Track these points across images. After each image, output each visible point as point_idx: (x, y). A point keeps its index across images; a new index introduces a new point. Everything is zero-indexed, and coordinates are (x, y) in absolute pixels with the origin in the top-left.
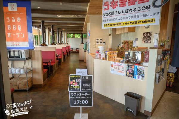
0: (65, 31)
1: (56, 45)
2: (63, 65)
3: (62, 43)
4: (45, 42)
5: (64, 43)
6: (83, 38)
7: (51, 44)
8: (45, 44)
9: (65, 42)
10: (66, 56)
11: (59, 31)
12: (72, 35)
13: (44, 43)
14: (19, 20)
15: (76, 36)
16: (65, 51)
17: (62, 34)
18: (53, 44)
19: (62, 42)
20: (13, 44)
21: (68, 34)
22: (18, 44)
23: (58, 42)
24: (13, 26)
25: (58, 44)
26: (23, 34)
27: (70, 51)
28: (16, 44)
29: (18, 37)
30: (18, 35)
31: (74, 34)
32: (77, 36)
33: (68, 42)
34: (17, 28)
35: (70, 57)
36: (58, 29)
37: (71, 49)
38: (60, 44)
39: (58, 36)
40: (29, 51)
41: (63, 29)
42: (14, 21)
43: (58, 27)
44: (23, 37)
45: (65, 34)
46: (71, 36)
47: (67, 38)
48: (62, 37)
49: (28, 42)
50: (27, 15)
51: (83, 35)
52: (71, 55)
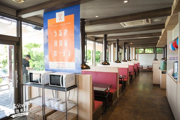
0: (133, 46)
1: (121, 62)
2: (128, 91)
3: (129, 60)
4: (107, 59)
5: (132, 59)
6: (156, 53)
7: (115, 62)
8: (107, 62)
9: (134, 58)
10: (134, 77)
11: (126, 46)
12: (142, 49)
13: (105, 60)
14: (66, 32)
15: (147, 51)
16: (133, 70)
17: (129, 50)
18: (118, 61)
19: (129, 58)
20: (59, 65)
21: (137, 49)
22: (63, 65)
23: (125, 59)
24: (60, 41)
25: (124, 61)
26: (70, 51)
27: (138, 69)
28: (61, 65)
29: (64, 56)
30: (64, 53)
31: (144, 49)
32: (149, 51)
33: (137, 59)
34: (63, 43)
35: (139, 77)
36: (125, 43)
37: (140, 67)
38: (126, 61)
39: (125, 52)
40: (76, 76)
41: (131, 44)
42: (60, 35)
43: (125, 41)
44: (70, 55)
45: (134, 49)
46: (141, 52)
47: (136, 54)
48: (129, 53)
49: (75, 63)
50: (75, 24)
51: (157, 49)
52: (140, 74)
